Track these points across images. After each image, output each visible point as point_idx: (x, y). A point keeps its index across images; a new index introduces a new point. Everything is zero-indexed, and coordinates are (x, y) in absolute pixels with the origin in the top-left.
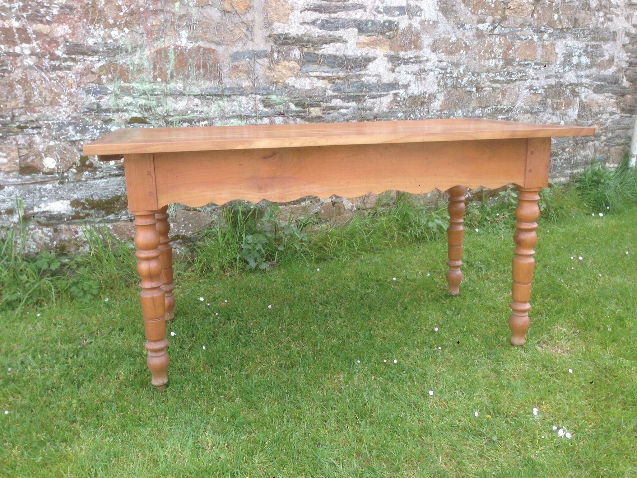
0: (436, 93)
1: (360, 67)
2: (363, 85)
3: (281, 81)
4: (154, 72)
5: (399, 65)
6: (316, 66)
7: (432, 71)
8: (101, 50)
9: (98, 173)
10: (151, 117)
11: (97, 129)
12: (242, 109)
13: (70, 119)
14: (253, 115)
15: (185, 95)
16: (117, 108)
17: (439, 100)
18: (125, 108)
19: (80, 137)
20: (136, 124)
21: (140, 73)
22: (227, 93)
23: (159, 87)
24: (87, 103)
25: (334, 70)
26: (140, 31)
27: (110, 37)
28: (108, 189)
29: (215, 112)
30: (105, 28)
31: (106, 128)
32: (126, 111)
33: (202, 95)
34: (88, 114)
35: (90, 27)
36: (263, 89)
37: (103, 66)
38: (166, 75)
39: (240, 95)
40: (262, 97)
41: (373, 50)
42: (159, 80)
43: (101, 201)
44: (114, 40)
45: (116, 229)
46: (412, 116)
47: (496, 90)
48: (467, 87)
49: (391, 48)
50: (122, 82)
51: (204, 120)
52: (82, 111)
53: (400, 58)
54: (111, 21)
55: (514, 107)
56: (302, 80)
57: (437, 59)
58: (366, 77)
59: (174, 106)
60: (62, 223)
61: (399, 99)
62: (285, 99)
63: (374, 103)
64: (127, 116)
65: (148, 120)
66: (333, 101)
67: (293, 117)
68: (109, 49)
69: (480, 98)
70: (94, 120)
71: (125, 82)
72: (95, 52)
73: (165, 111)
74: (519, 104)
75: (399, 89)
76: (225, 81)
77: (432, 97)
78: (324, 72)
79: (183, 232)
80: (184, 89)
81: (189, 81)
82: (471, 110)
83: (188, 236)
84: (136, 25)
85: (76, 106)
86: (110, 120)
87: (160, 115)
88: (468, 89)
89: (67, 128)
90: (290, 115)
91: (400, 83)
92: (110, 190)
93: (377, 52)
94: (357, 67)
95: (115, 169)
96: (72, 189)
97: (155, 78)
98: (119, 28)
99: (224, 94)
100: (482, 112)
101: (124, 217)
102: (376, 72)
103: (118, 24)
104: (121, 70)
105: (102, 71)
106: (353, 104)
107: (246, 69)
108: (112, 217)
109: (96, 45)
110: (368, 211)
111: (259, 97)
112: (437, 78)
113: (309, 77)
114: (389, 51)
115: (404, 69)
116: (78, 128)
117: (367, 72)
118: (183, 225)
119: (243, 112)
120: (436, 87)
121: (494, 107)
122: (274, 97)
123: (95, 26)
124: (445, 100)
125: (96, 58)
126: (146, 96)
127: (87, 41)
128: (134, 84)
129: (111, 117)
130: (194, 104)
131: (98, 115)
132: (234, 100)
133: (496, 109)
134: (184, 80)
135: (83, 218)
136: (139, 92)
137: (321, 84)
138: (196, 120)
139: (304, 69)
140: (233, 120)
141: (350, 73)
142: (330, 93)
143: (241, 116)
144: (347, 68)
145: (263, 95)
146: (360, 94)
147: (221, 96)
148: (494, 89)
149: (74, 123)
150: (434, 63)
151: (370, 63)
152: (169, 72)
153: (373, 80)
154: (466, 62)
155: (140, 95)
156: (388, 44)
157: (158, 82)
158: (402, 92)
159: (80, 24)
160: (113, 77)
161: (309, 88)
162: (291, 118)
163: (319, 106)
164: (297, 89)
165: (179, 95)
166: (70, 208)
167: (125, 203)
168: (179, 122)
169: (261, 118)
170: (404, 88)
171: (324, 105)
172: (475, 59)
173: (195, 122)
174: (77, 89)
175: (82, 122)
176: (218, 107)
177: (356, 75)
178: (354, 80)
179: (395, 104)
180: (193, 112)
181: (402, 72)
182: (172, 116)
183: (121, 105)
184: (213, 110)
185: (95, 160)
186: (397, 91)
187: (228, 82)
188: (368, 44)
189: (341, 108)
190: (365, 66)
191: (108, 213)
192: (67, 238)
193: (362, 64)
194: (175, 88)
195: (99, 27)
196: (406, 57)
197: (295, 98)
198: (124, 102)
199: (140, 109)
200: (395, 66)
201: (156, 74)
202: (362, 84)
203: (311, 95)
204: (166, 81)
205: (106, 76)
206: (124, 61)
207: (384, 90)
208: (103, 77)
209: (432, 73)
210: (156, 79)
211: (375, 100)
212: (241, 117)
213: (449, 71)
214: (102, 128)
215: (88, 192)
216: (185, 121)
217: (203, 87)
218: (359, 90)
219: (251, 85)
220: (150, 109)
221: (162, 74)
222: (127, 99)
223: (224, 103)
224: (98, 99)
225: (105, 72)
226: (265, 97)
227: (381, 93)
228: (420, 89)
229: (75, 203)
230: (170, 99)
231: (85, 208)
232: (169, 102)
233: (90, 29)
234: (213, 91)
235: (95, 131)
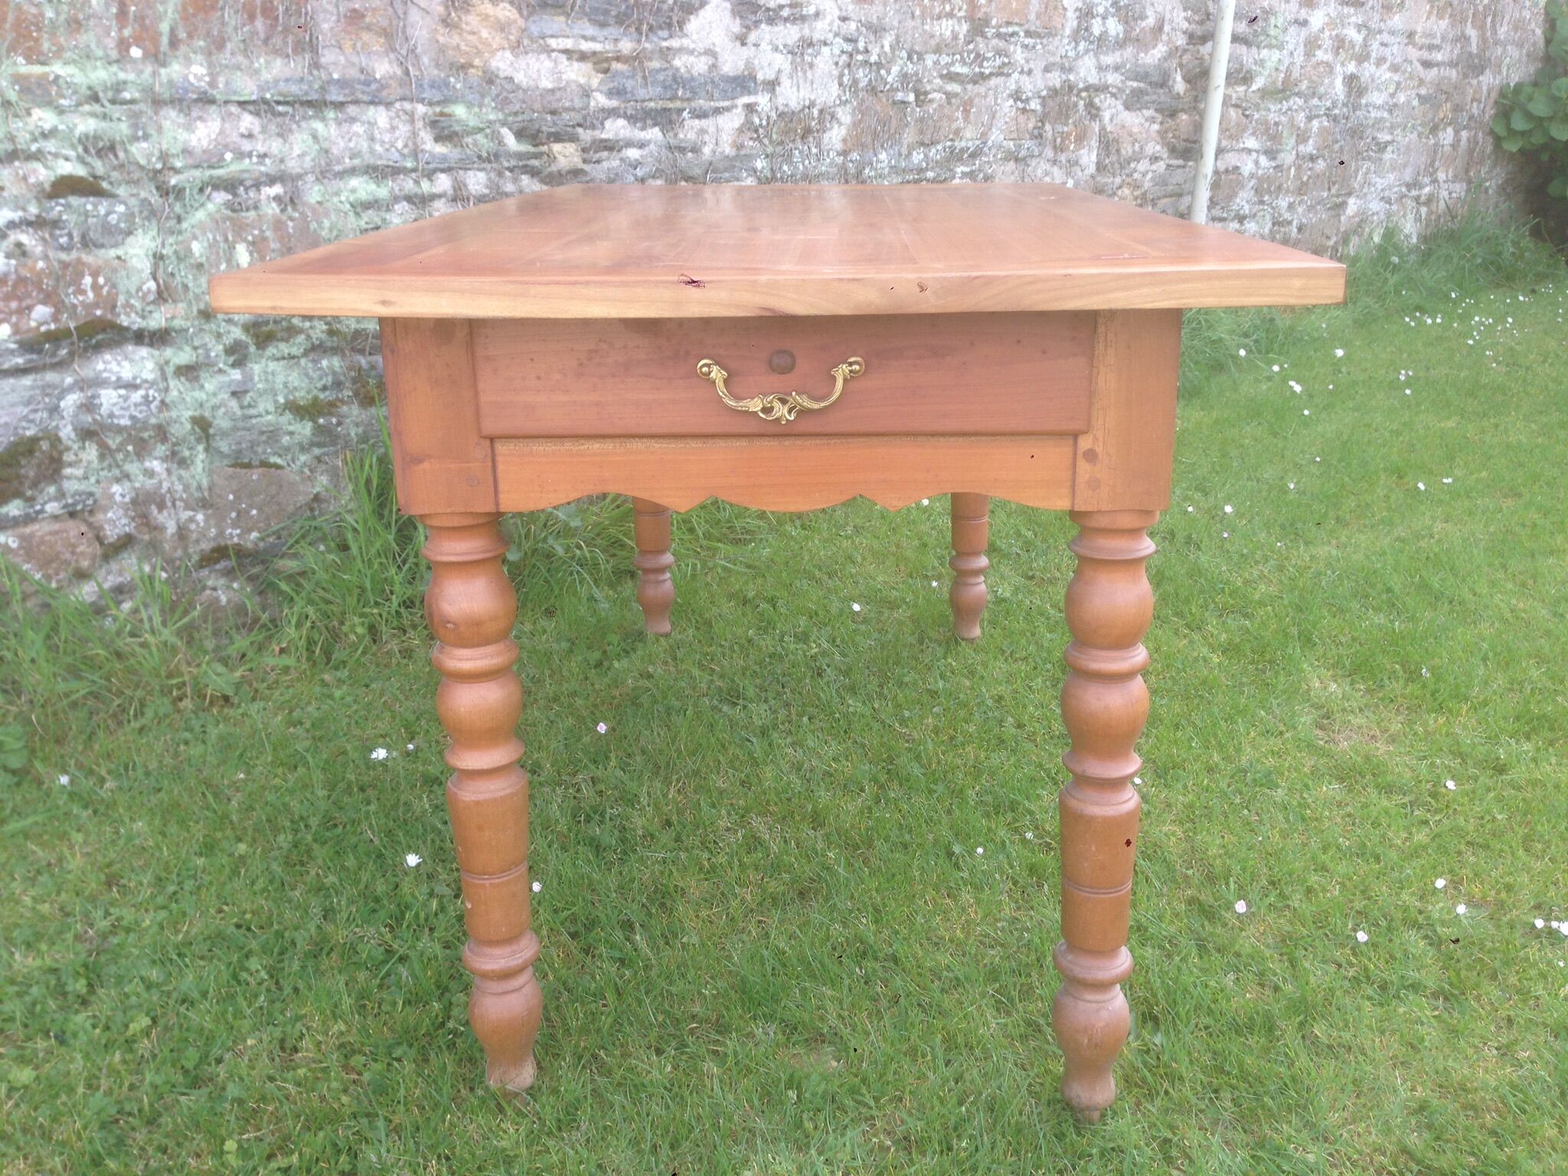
0: (835, 106)
1: (669, 26)
2: (677, 80)
3: (477, 62)
4: (120, 30)
5: (757, 24)
6: (562, 19)
7: (825, 44)
10: (115, 175)
12: (378, 148)
14: (409, 165)
15: (212, 101)
17: (840, 124)
18: (34, 147)
20: (75, 201)
21: (78, 31)
22: (335, 95)
23: (136, 76)
25: (605, 32)
29: (301, 156)
32: (37, 156)
33: (265, 102)
36: (432, 86)
38: (155, 39)
39: (372, 103)
40: (430, 111)
42: (136, 52)
45: (29, 547)
46: (785, 168)
47: (953, 100)
48: (897, 90)
50: (21, 60)
51: (272, 180)
53: (760, 7)
55: (985, 143)
56: (531, 59)
57: (837, 13)
58: (685, 58)
59: (183, 135)
61: (757, 121)
62: (492, 117)
63: (703, 131)
64: (42, 174)
65: (105, 185)
66: (608, 124)
67: (511, 170)
69: (921, 120)
71: (30, 60)
73: (157, 153)
74: (996, 136)
75: (756, 93)
76: (328, 57)
77: (827, 115)
78: (585, 38)
79: (233, 535)
80: (213, 84)
81: (225, 57)
82: (904, 151)
83: (250, 545)
87: (142, 168)
88: (900, 96)
90: (506, 164)
91: (760, 77)
94: (661, 28)
95: (12, 352)
97: (123, 45)
99: (328, 98)
100: (926, 156)
101: (52, 507)
102: (707, 43)
106: (654, 134)
107: (385, 23)
108: (13, 508)
111: (421, 109)
112: (837, 64)
113: (549, 50)
115: (767, 37)
117: (685, 42)
118: (234, 515)
119: (381, 157)
120: (835, 89)
121: (949, 143)
122: (460, 111)
124: (855, 124)
126: (97, 108)
128: (57, 69)
130: (243, 130)
132: (353, 120)
133: (952, 149)
134: (210, 54)
136: (75, 92)
137: (576, 73)
138: (248, 183)
139: (535, 30)
140: (354, 182)
141: (647, 45)
142: (600, 100)
143: (375, 168)
144: (638, 30)
145: (431, 104)
146: (671, 105)
147: (317, 105)
148: (949, 96)
150: (831, 24)
151: (692, 17)
152: (164, 27)
153: (700, 66)
154: (895, 23)
155: (79, 104)
157: (134, 61)
158: (762, 100)
161: (550, 86)
162: (508, 173)
163: (573, 139)
164: (519, 87)
165: (196, 101)
167: (52, 459)
168: (201, 190)
169: (430, 175)
170: (768, 90)
171: (586, 135)
172: (913, 16)
173: (246, 189)
176: (310, 141)
177: (661, 50)
178: (656, 64)
179: (749, 134)
180: (240, 155)
181: (763, 45)
182: (177, 171)
183: (23, 138)
184: (297, 151)
186: (752, 99)
187: (336, 62)
189: (629, 144)
190: (681, 24)
193: (675, 19)
194: (186, 78)
196: (772, 4)
197: (516, 114)
198: (31, 127)
199: (80, 149)
200: (748, 28)
201: (127, 32)
202: (674, 79)
203: (555, 105)
204: (156, 57)
207: (724, 95)
209: (825, 50)
210: (127, 50)
211: (704, 123)
212: (378, 172)
213: (861, 45)
216: (217, 185)
217: (266, 76)
218: (669, 94)
219: (399, 72)
220: (112, 148)
221: (146, 35)
222: (44, 118)
223: (327, 128)
226: (438, 109)
227: (718, 104)
228: (802, 94)
230: (170, 117)
232: (167, 124)
234: (294, 89)
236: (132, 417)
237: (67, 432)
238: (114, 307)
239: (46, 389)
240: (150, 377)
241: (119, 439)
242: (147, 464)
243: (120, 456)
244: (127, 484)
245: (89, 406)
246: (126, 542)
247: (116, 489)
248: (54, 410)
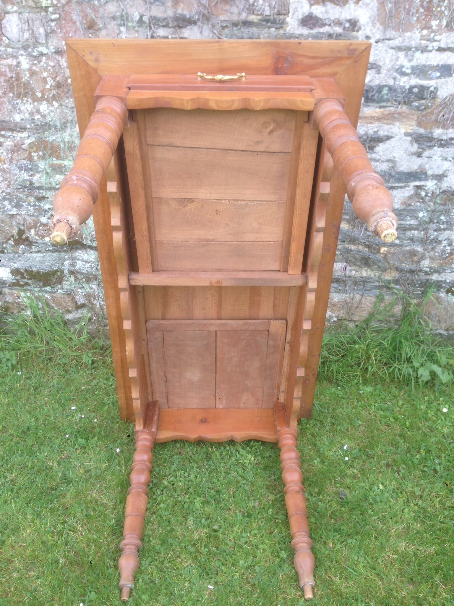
5: (430, 147)
8: (29, 126)
9: (33, 247)
11: (31, 206)
13: (4, 194)
16: (50, 186)
18: (57, 187)
19: (16, 211)
21: (72, 151)
24: (20, 180)
26: (70, 106)
27: (38, 111)
28: (44, 263)
30: (34, 102)
31: (40, 206)
34: (21, 190)
35: (18, 101)
37: (33, 143)
41: (386, 127)
43: (38, 272)
44: (42, 116)
45: (53, 299)
46: (442, 218)
49: (419, 124)
50: (54, 159)
52: (15, 187)
53: (434, 139)
54: (39, 95)
60: (5, 287)
61: (423, 194)
68: (37, 125)
70: (27, 197)
71: (57, 159)
72: (23, 129)
75: (426, 180)
84: (65, 99)
85: (9, 182)
86: (44, 198)
89: (3, 203)
91: (430, 173)
92: (47, 264)
93: (393, 130)
95: (49, 245)
96: (11, 259)
98: (48, 101)
101: (60, 291)
102: (389, 157)
103: (46, 97)
104: (52, 148)
105: (32, 148)
108: (48, 289)
109: (23, 122)
110: (356, 324)
114: (416, 128)
115: (439, 153)
116: (13, 203)
117: (374, 156)
123: (22, 100)
125: (25, 134)
127: (13, 118)
128: (66, 162)
129: (44, 195)
131: (30, 192)
135: (22, 286)
149: (8, 199)
151: (381, 145)
153: (383, 167)
156: (415, 118)
159: (5, 99)
160: (44, 154)
166: (11, 275)
167: (60, 278)
170: (436, 179)
174: (9, 165)
175: (16, 198)
179: (416, 200)
181: (435, 157)
183: (54, 183)
185: (31, 235)
186: (422, 183)
188: (379, 119)
190: (372, 148)
191: (45, 285)
192: (11, 301)
193: (368, 145)
195: (27, 101)
196: (444, 137)
198: (56, 180)
200: (424, 150)
205: (36, 154)
206: (54, 138)
207: (399, 180)
208: (33, 154)
214: (35, 205)
215: (27, 263)
222: (60, 178)
224: (31, 176)
225: (35, 149)
227: (393, 185)
229: (15, 272)
231: (23, 278)
233: (17, 104)
235: (29, 208)
236: (87, 271)
237: (66, 271)
238: (82, 237)
239: (60, 258)
240: (93, 260)
241: (82, 276)
242: (90, 285)
243: (81, 282)
244: (83, 290)
245: (73, 265)
246: (83, 306)
247: (79, 290)
248: (62, 264)
